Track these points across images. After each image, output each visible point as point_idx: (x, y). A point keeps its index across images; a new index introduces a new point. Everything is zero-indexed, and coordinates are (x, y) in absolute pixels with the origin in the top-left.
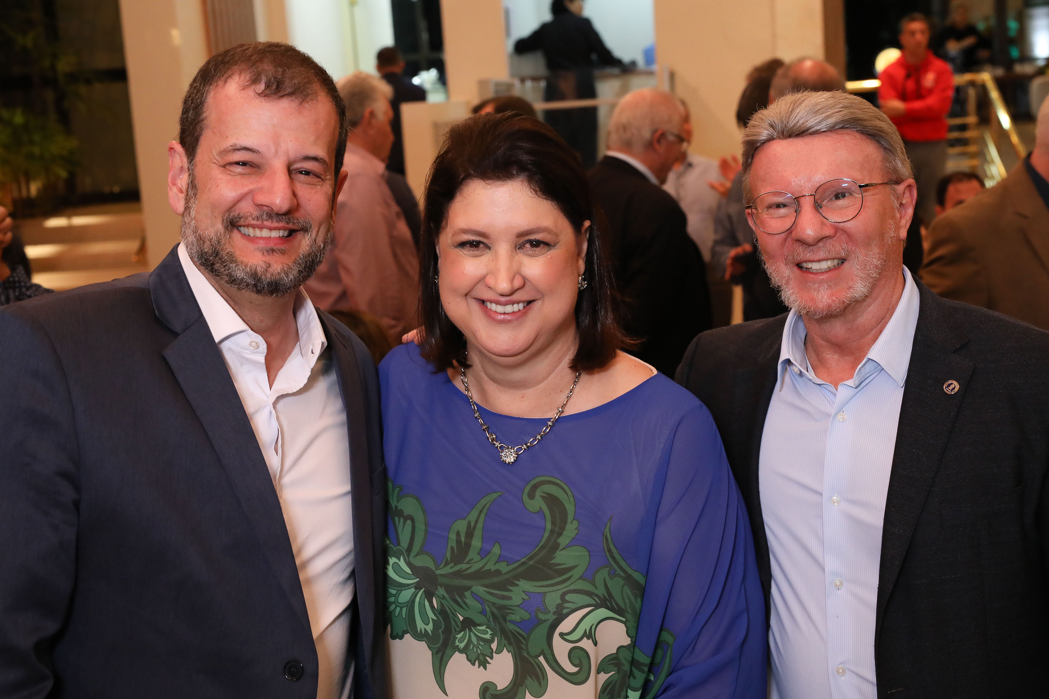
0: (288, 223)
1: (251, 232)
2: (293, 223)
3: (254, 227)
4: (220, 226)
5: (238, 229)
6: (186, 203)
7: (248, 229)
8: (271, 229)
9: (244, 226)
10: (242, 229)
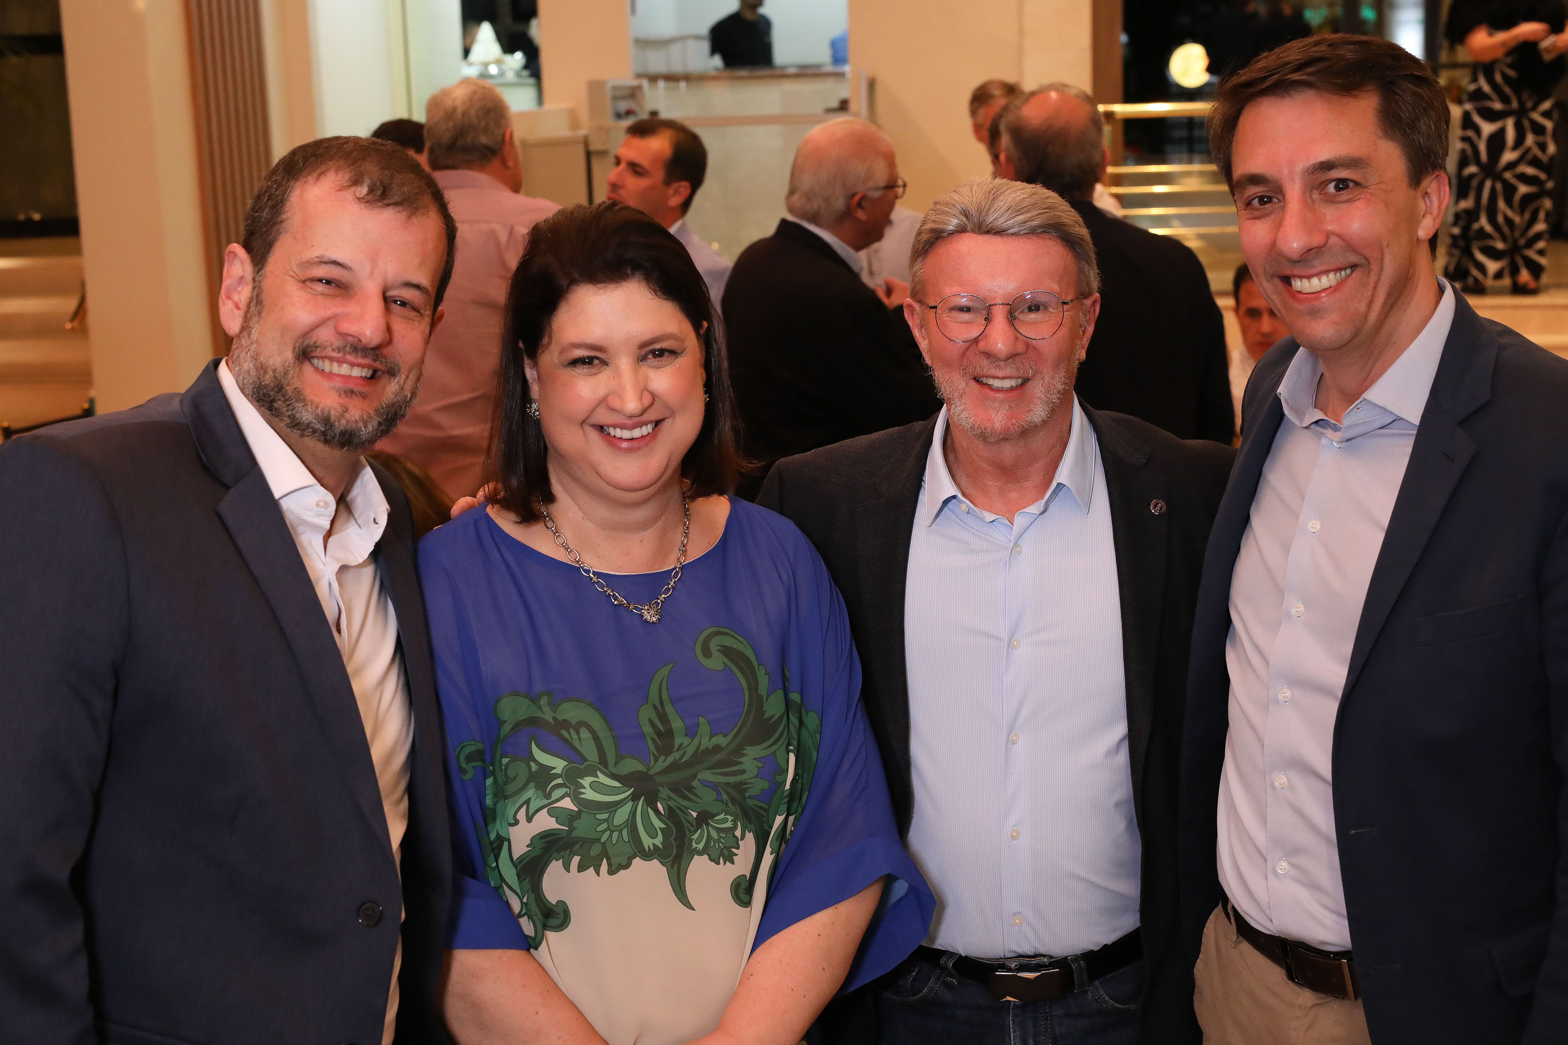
0: (375, 360)
1: (326, 366)
2: (381, 361)
3: (331, 359)
4: (289, 355)
5: (309, 361)
6: (245, 322)
7: (323, 362)
8: (353, 365)
9: (318, 358)
10: (315, 361)
